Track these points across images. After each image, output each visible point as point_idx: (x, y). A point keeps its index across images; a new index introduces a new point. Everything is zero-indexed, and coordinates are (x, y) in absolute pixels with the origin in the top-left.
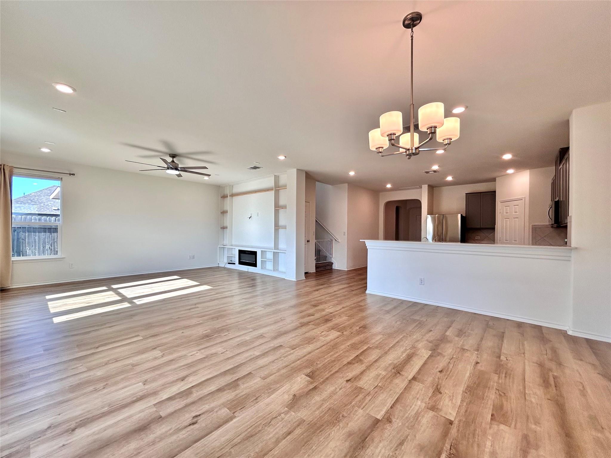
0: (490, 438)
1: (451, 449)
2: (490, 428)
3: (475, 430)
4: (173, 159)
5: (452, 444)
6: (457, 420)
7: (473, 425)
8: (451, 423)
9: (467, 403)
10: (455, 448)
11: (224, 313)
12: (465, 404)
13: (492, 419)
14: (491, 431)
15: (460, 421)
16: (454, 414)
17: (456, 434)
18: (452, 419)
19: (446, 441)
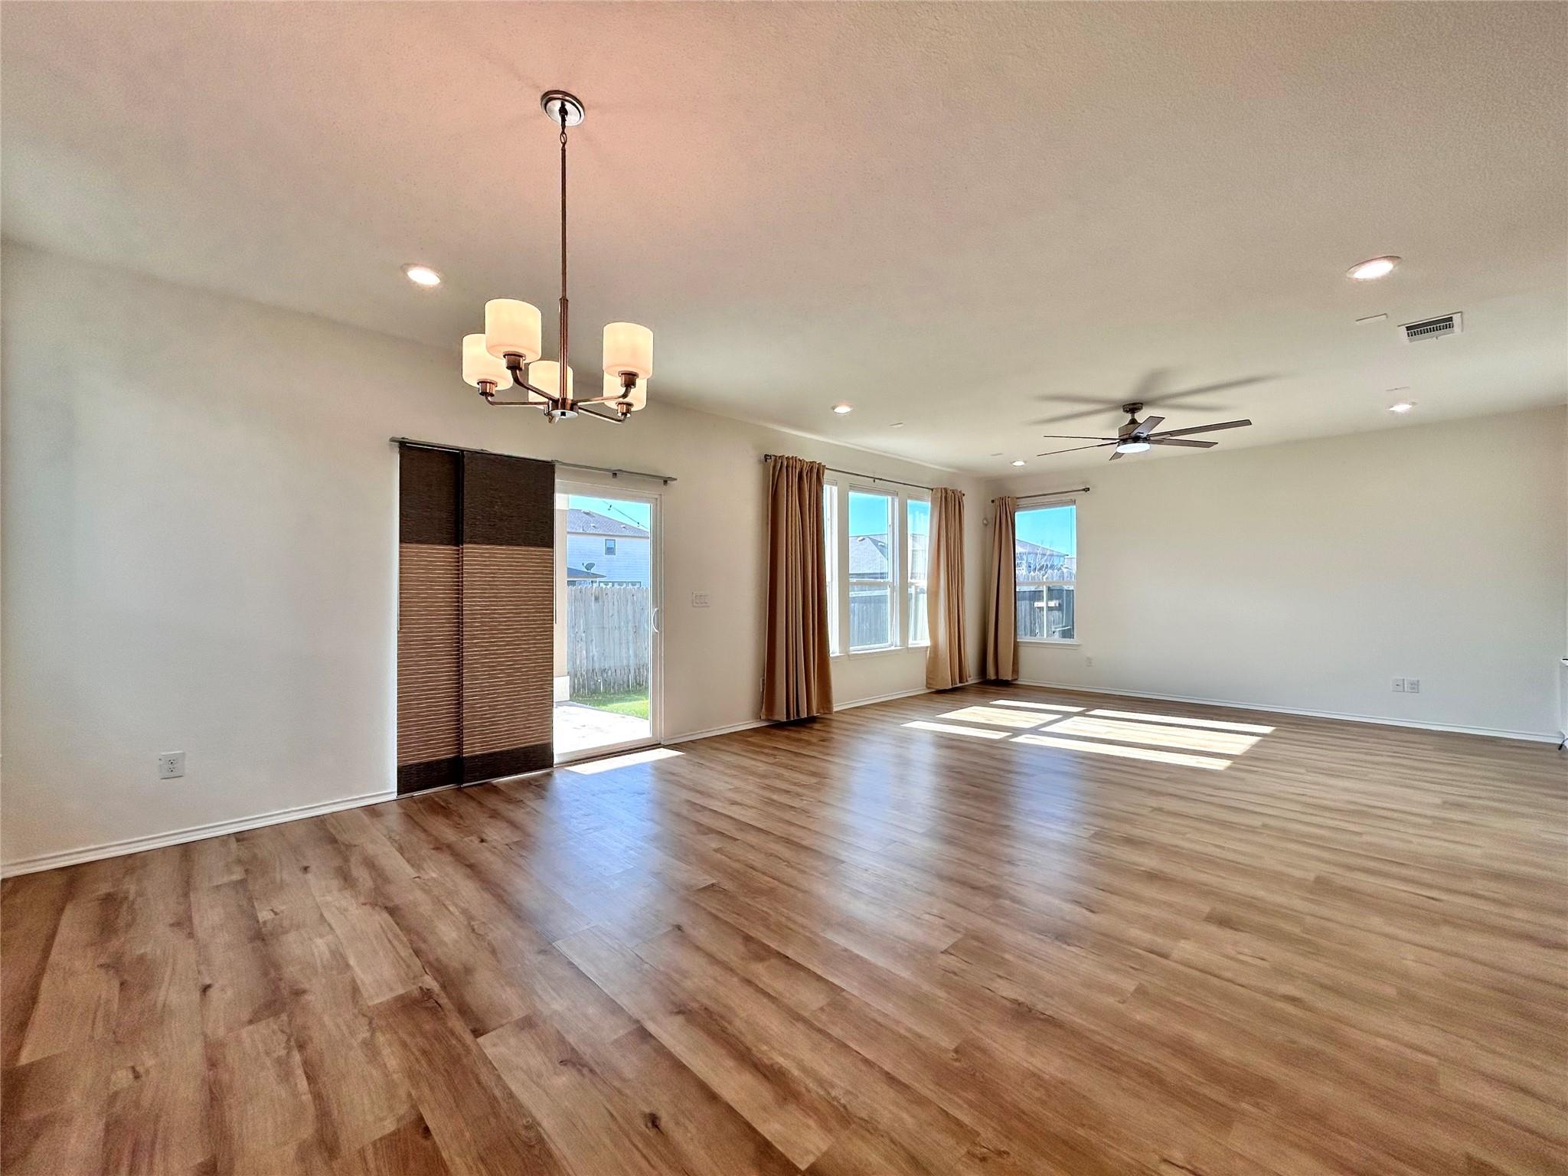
0: (395, 1076)
1: (437, 1002)
2: (410, 1095)
3: (430, 1062)
4: (1133, 416)
5: (440, 1009)
6: (473, 1047)
7: (442, 1068)
8: (477, 1033)
9: (498, 1102)
10: (431, 1009)
11: (1003, 787)
12: (497, 1093)
13: (421, 1119)
14: (402, 1092)
15: (468, 1051)
16: (489, 1051)
17: (450, 1024)
18: (481, 1040)
19: (453, 1004)
